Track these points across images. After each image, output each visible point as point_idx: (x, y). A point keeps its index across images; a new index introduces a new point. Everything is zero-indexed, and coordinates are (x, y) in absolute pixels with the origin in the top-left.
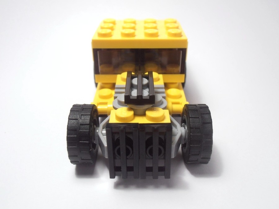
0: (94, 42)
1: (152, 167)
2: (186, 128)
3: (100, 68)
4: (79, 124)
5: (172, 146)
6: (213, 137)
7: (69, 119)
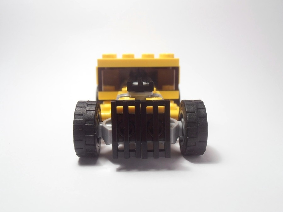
0: (99, 62)
1: (153, 150)
2: (183, 120)
3: (103, 87)
4: (86, 110)
5: (171, 128)
6: (208, 120)
7: (76, 107)
